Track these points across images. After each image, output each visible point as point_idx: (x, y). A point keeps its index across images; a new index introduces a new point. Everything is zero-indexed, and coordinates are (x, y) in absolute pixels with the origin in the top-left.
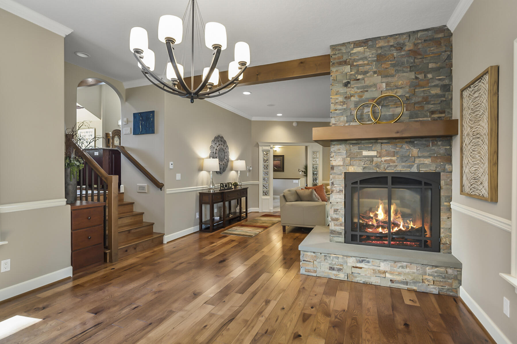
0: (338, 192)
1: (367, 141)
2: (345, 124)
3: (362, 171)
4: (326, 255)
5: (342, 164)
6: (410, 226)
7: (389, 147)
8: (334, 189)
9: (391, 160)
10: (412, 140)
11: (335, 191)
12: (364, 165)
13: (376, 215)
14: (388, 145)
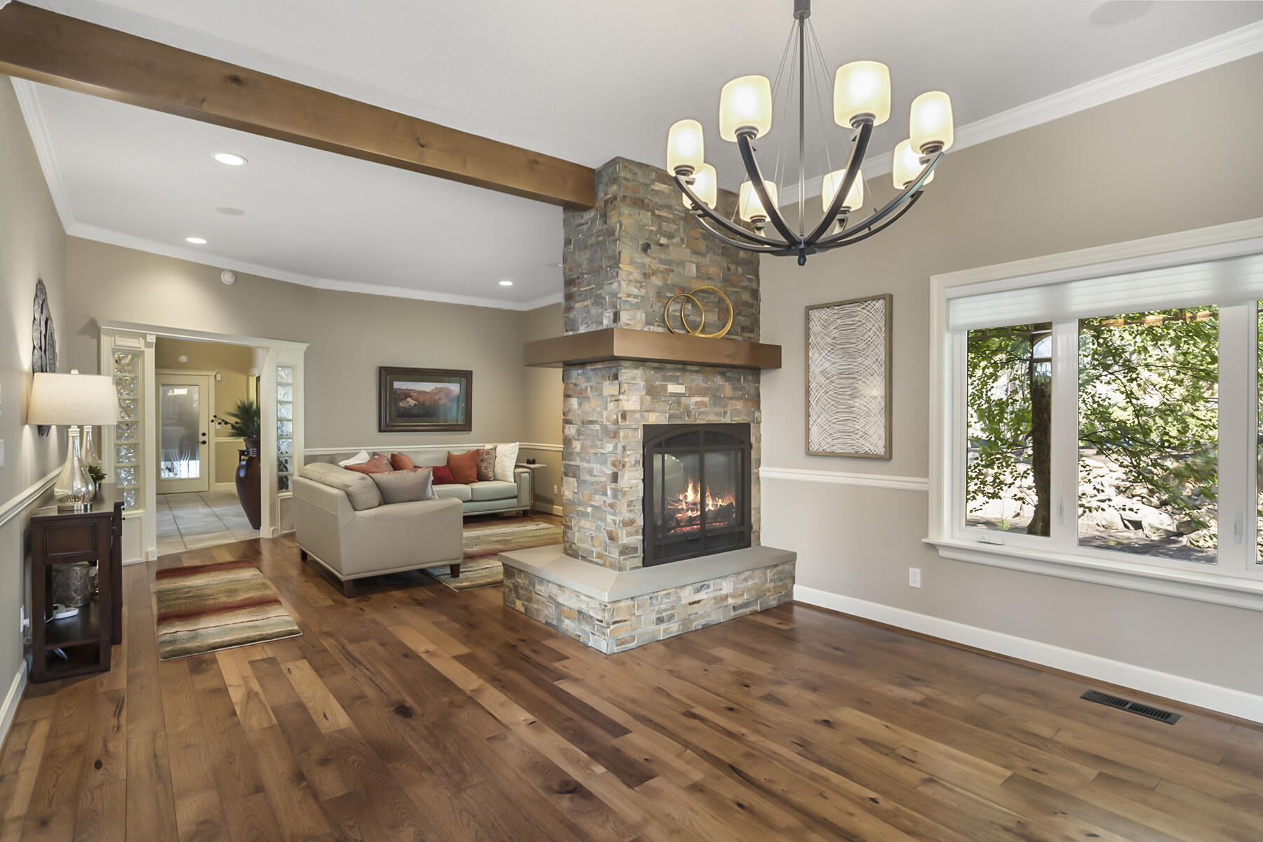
0: (633, 466)
1: (673, 366)
2: (644, 327)
3: (667, 423)
4: (651, 595)
5: (639, 409)
6: (719, 504)
7: (698, 380)
8: (626, 460)
9: (702, 401)
10: (724, 370)
11: (628, 464)
12: (670, 411)
13: (686, 497)
14: (698, 374)
